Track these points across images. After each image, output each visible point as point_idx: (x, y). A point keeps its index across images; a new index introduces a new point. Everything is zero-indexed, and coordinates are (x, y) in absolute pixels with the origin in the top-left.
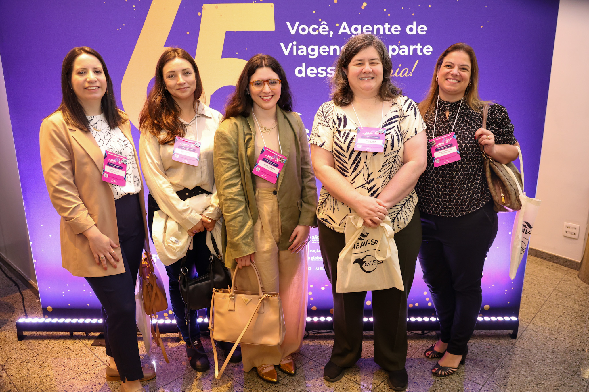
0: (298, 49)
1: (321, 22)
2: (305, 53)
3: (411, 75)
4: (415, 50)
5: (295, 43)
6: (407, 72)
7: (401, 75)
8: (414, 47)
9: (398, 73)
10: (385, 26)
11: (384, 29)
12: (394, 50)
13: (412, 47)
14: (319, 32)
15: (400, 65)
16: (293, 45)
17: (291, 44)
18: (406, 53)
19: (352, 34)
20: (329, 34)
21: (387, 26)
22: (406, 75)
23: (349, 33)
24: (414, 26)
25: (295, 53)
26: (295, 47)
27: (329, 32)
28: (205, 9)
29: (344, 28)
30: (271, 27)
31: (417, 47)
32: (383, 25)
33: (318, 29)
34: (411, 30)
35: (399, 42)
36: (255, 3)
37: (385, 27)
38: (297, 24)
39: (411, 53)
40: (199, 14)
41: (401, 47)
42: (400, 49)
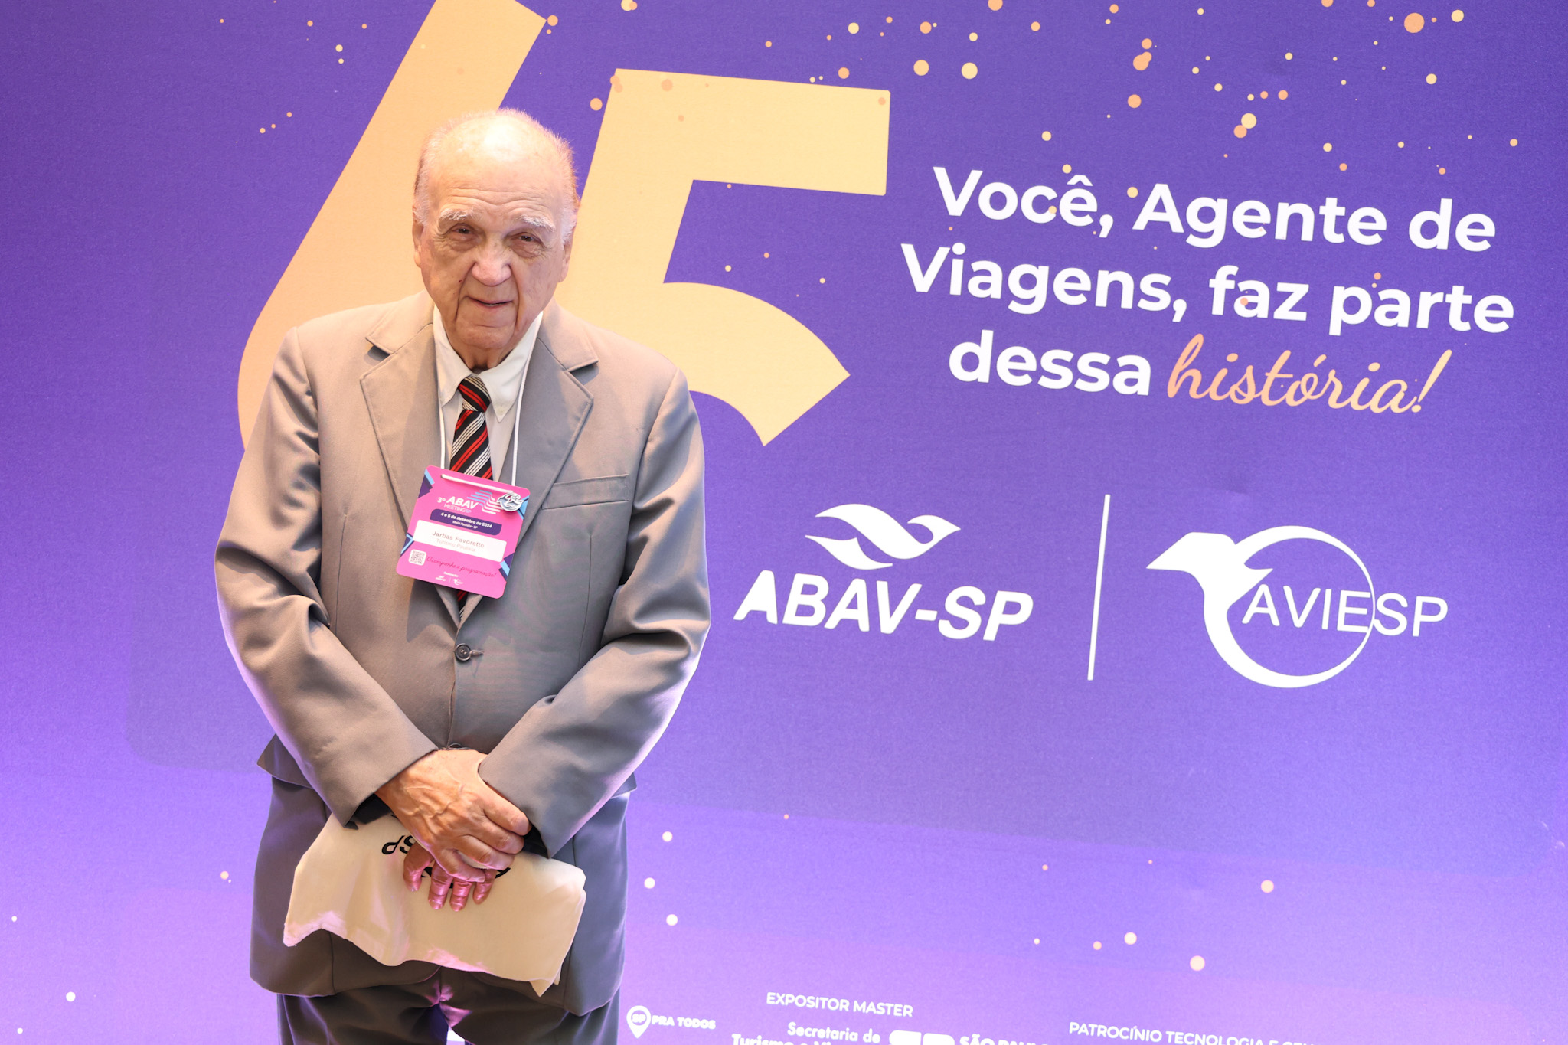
0: (968, 274)
1: (1070, 176)
2: (995, 292)
3: (1417, 409)
4: (1440, 312)
5: (959, 248)
6: (1400, 396)
7: (1374, 405)
8: (1438, 297)
9: (1366, 397)
10: (1322, 208)
11: (1319, 221)
12: (1352, 305)
13: (1428, 300)
14: (1058, 213)
15: (1374, 367)
16: (951, 256)
17: (942, 253)
18: (1403, 321)
19: (1188, 230)
20: (1097, 226)
21: (1331, 209)
22: (1394, 405)
23: (1177, 227)
24: (1443, 217)
25: (955, 289)
26: (958, 266)
27: (1096, 216)
28: (620, 89)
29: (1160, 207)
30: (875, 183)
31: (1449, 298)
32: (1316, 204)
33: (1056, 202)
34: (1430, 230)
35: (1377, 276)
36: (818, 82)
37: (1321, 213)
38: (975, 176)
39: (1423, 322)
40: (596, 104)
41: (1384, 295)
42: (1377, 302)
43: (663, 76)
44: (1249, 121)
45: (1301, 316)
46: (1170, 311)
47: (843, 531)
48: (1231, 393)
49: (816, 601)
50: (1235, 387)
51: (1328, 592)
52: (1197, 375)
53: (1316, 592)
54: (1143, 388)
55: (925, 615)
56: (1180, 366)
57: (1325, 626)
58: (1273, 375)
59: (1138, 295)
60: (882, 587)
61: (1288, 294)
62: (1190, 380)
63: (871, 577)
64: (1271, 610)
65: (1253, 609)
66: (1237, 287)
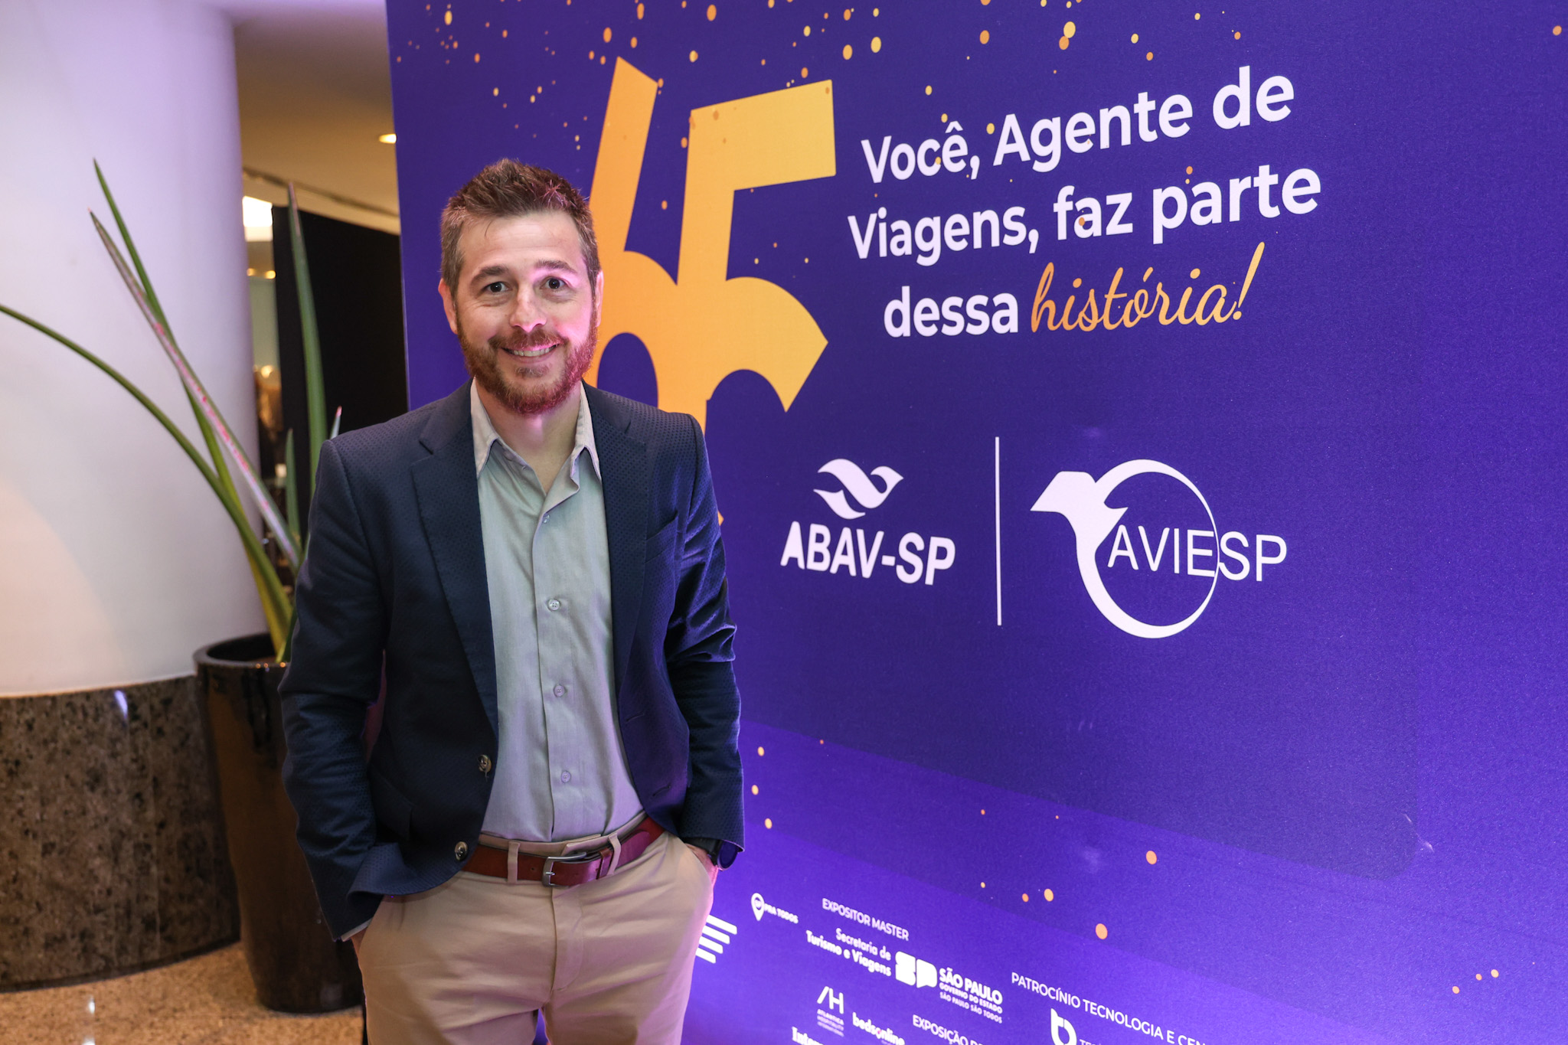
43: (713, 108)
44: (1070, 29)
45: (1128, 228)
46: (1027, 242)
47: (834, 484)
48: (1079, 321)
49: (823, 548)
50: (1082, 314)
51: (1177, 531)
52: (1051, 305)
53: (1166, 531)
54: (1013, 326)
55: (888, 561)
56: (1038, 299)
57: (1177, 570)
58: (1111, 296)
59: (1004, 231)
60: (860, 533)
61: (1116, 206)
62: (1047, 310)
63: (853, 525)
64: (1130, 553)
65: (1116, 552)
66: (1074, 207)
